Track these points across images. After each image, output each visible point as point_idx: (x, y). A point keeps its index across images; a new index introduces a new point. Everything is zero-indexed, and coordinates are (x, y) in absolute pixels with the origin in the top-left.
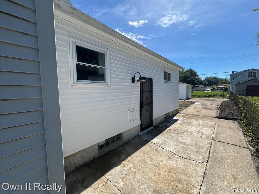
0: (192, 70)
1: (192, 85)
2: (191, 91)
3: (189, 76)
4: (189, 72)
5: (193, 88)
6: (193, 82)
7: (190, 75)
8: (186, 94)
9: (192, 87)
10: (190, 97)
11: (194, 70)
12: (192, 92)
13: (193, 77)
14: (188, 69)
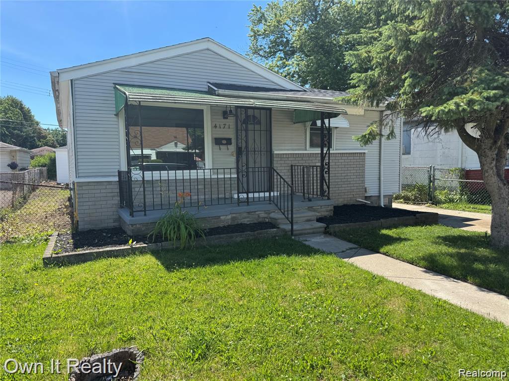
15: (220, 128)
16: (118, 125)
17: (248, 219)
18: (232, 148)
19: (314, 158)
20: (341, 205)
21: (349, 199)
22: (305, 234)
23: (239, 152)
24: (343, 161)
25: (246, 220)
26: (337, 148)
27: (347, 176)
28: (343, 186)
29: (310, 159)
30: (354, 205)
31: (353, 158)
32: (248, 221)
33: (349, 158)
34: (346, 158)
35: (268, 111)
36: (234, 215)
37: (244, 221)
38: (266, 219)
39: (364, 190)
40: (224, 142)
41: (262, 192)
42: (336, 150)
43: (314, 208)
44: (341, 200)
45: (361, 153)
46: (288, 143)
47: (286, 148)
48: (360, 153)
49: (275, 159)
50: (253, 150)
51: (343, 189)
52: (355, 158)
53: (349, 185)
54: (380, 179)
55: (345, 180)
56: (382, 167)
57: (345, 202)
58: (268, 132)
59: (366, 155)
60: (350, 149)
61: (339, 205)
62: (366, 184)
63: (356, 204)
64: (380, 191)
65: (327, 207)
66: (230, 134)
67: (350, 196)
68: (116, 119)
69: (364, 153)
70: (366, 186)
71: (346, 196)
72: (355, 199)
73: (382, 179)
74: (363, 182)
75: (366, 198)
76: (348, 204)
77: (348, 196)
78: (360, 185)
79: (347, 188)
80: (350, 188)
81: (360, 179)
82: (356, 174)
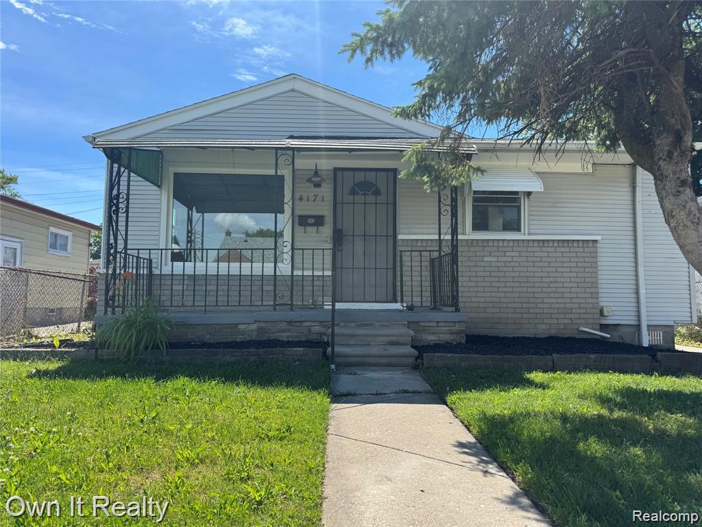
15: (308, 200)
16: (160, 199)
17: (289, 334)
18: (327, 230)
19: (480, 249)
20: (543, 336)
21: (562, 326)
22: (371, 365)
23: (338, 237)
25: (285, 334)
26: (532, 231)
28: (546, 300)
29: (471, 249)
30: (574, 338)
32: (287, 336)
34: (553, 249)
35: (391, 174)
36: (262, 325)
37: (281, 336)
38: (323, 337)
39: (598, 311)
40: (311, 221)
42: (530, 234)
43: (421, 324)
44: (543, 327)
45: (588, 241)
46: (428, 224)
47: (425, 231)
48: (583, 241)
49: (400, 249)
50: (363, 234)
51: (548, 306)
53: (560, 300)
54: (637, 293)
55: (550, 290)
56: (641, 270)
58: (391, 207)
59: (599, 245)
61: (539, 336)
62: (600, 299)
63: (577, 337)
64: (639, 316)
65: (452, 324)
66: (325, 210)
67: (566, 321)
68: (158, 193)
69: (596, 241)
70: (602, 304)
71: (555, 321)
72: (576, 327)
73: (642, 291)
74: (595, 295)
75: (604, 327)
76: (560, 336)
77: (560, 321)
78: (588, 300)
79: (557, 306)
80: (563, 306)
81: (587, 290)
82: (577, 280)
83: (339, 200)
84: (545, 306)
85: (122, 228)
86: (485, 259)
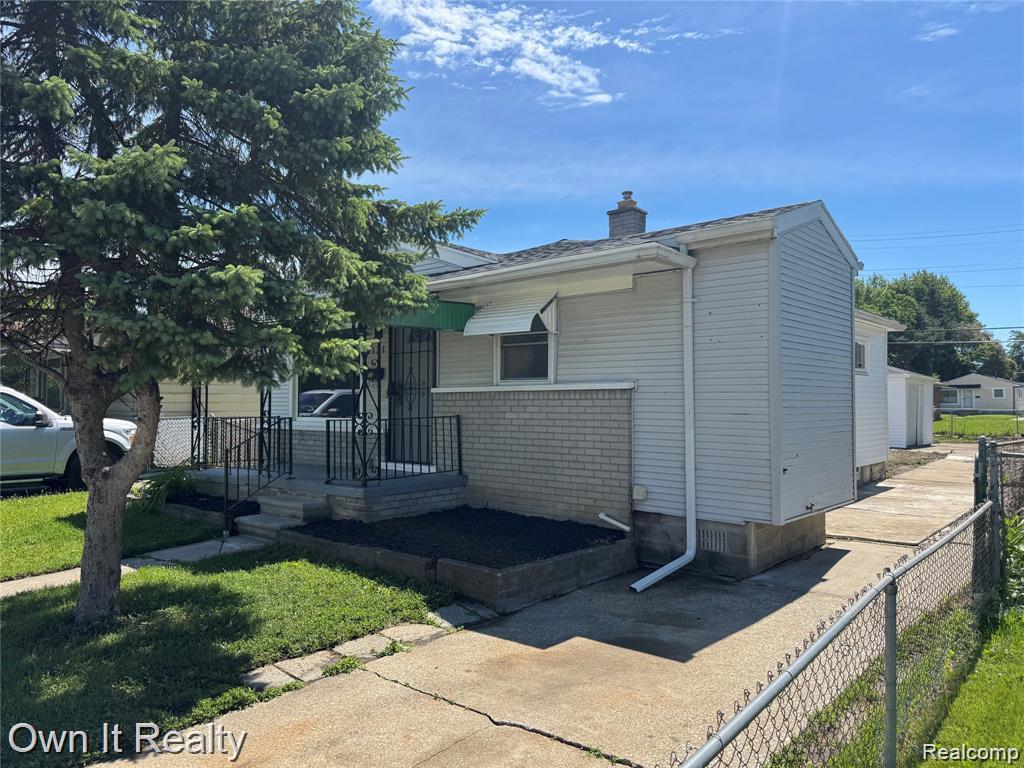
0: (933, 278)
1: (935, 380)
2: (929, 408)
3: (919, 318)
4: (918, 294)
5: (939, 396)
6: (943, 356)
7: (923, 311)
8: (909, 424)
9: (937, 389)
10: (928, 438)
11: (944, 282)
12: (937, 418)
13: (943, 324)
14: (909, 274)
18: (385, 384)
19: (502, 403)
20: (562, 519)
21: (582, 508)
24: (566, 410)
26: (560, 378)
27: (577, 447)
28: (566, 472)
29: (495, 403)
31: (590, 403)
33: (581, 403)
41: (409, 462)
42: (556, 382)
44: (561, 506)
48: (610, 391)
49: (435, 403)
50: (409, 387)
51: (567, 479)
52: (597, 403)
53: (581, 473)
55: (571, 458)
57: (573, 515)
58: (431, 354)
59: (634, 396)
60: (591, 381)
61: (557, 519)
67: (587, 502)
71: (575, 501)
73: (690, 467)
76: (580, 521)
77: (581, 501)
78: (614, 475)
79: (578, 480)
80: (583, 480)
81: (613, 461)
82: (601, 445)
83: (393, 351)
84: (564, 479)
85: (203, 399)
86: (507, 416)
